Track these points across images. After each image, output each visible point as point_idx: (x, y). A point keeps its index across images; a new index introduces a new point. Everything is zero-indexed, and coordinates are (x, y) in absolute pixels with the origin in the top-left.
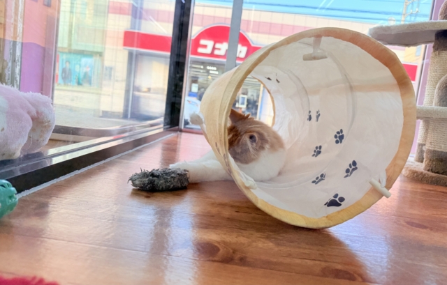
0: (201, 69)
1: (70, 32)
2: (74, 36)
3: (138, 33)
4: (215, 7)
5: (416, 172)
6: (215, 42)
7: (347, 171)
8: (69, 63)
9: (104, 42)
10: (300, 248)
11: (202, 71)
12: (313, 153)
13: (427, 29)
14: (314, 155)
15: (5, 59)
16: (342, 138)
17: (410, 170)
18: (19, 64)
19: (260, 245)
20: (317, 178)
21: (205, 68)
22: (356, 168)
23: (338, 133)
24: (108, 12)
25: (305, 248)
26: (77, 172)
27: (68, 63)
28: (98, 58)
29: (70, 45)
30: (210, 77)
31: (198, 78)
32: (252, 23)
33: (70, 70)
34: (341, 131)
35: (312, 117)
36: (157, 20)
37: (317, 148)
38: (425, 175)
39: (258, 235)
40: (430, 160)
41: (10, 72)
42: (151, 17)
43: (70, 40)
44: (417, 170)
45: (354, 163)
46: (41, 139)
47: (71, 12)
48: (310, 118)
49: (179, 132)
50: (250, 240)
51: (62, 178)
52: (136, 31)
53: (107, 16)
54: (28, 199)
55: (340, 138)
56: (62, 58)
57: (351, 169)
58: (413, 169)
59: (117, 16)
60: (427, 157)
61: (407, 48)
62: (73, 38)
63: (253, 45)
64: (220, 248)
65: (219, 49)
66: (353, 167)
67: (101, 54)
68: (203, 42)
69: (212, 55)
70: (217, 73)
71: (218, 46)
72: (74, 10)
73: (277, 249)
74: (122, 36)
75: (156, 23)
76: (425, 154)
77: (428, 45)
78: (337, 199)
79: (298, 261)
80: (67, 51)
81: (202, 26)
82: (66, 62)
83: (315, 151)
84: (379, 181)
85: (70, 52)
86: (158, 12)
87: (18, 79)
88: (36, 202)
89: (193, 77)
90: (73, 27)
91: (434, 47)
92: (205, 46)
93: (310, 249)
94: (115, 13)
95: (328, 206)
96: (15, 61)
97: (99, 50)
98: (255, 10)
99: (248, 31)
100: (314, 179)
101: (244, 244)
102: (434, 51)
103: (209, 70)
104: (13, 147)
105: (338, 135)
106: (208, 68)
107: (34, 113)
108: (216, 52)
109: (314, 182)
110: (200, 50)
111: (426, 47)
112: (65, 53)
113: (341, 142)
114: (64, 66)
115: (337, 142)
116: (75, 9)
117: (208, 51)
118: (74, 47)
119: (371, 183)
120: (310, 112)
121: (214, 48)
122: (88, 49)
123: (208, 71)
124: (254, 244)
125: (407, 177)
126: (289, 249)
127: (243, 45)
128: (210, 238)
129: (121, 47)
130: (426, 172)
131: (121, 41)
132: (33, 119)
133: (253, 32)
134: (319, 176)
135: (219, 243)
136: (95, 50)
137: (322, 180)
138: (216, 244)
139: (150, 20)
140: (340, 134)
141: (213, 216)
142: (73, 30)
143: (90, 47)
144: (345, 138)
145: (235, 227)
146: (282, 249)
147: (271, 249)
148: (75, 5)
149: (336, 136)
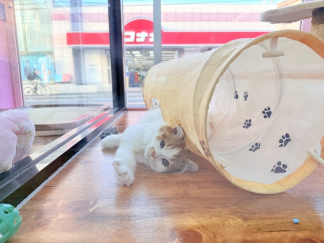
0: (128, 54)
1: (25, 38)
2: (29, 42)
3: (82, 34)
4: (132, 6)
6: (136, 32)
7: (281, 141)
8: (29, 63)
9: (52, 44)
12: (243, 125)
13: (307, 8)
14: (244, 127)
20: (253, 146)
21: (131, 53)
22: (290, 140)
23: (266, 110)
24: (52, 20)
26: (61, 169)
27: (27, 63)
28: (49, 56)
29: (26, 49)
30: (135, 59)
34: (269, 109)
35: (239, 95)
36: (90, 21)
37: (247, 121)
39: (225, 211)
42: (85, 20)
43: (26, 45)
45: (287, 135)
46: (27, 147)
47: (23, 23)
48: (237, 97)
49: (126, 112)
51: (50, 178)
52: (80, 32)
53: (52, 23)
55: (268, 113)
56: (23, 59)
57: (284, 140)
59: (59, 21)
61: (289, 24)
62: (28, 43)
63: (164, 31)
64: (202, 234)
65: (140, 37)
66: (286, 139)
67: (51, 53)
69: (135, 42)
70: (140, 55)
71: (138, 35)
72: (25, 22)
73: (246, 225)
74: (65, 37)
77: (302, 21)
78: (281, 166)
79: (268, 235)
80: (24, 53)
82: (26, 62)
83: (245, 124)
84: (315, 151)
85: (28, 54)
86: (90, 15)
90: (27, 34)
91: (312, 22)
92: (129, 37)
94: (56, 19)
95: (276, 172)
97: (49, 50)
100: (250, 147)
101: (219, 225)
102: (313, 25)
103: (134, 54)
104: (6, 163)
105: (266, 112)
106: (133, 52)
107: (17, 129)
108: (138, 40)
109: (251, 150)
111: (301, 22)
112: (24, 55)
113: (269, 117)
114: (25, 66)
115: (265, 117)
116: (25, 20)
117: (132, 39)
118: (30, 50)
119: (308, 153)
120: (236, 92)
121: (136, 37)
122: (40, 50)
123: (133, 55)
124: (227, 223)
126: (254, 222)
128: (189, 223)
129: (65, 45)
131: (65, 41)
132: (17, 133)
134: (254, 144)
135: (198, 228)
137: (258, 148)
138: (197, 230)
139: (85, 22)
140: (268, 111)
141: (183, 197)
142: (27, 37)
143: (42, 49)
144: (272, 114)
145: (205, 206)
146: (250, 223)
147: (242, 226)
148: (25, 18)
149: (264, 112)
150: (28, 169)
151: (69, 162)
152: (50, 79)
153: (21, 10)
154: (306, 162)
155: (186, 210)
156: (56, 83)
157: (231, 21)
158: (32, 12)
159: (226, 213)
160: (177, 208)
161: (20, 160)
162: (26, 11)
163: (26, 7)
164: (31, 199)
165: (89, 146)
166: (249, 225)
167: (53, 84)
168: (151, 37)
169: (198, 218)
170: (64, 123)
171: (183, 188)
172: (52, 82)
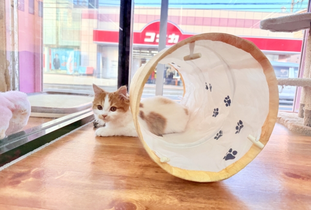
0: (147, 53)
1: (57, 33)
2: (60, 36)
5: (298, 127)
6: (156, 34)
7: (237, 128)
8: (58, 55)
9: (80, 39)
10: (198, 202)
11: (148, 54)
12: (213, 114)
13: (304, 19)
14: (213, 116)
15: (8, 60)
16: (229, 102)
17: (294, 126)
18: (17, 62)
19: (168, 201)
20: (217, 135)
21: (150, 53)
22: (243, 126)
23: (226, 98)
24: (82, 18)
25: (201, 203)
26: (47, 144)
27: (57, 55)
28: (77, 50)
29: (58, 42)
31: (146, 59)
32: (181, 18)
33: (59, 60)
34: (228, 97)
36: (115, 21)
37: (215, 110)
38: (304, 129)
39: (168, 192)
40: (308, 117)
41: (12, 69)
43: (57, 39)
44: (299, 125)
45: (241, 122)
46: (22, 123)
47: (57, 20)
48: (207, 88)
50: (161, 198)
53: (81, 21)
54: (8, 170)
55: (228, 102)
56: (53, 52)
57: (239, 127)
58: (295, 125)
59: (88, 20)
60: (306, 116)
63: (183, 34)
64: (137, 206)
66: (240, 125)
67: (78, 47)
68: (148, 34)
69: (154, 43)
72: (59, 19)
73: (180, 205)
74: (92, 33)
75: (114, 23)
76: (304, 113)
78: (232, 153)
80: (56, 46)
81: (146, 22)
83: (214, 113)
85: (58, 48)
86: (116, 15)
87: (17, 73)
88: (13, 173)
89: (142, 59)
90: (59, 30)
92: (149, 37)
93: (205, 203)
95: (226, 160)
96: (14, 61)
97: (77, 45)
98: (183, 9)
99: (179, 24)
100: (216, 136)
101: (156, 202)
102: (310, 35)
103: (154, 53)
105: (226, 100)
106: (153, 52)
107: (13, 106)
109: (215, 138)
110: (146, 40)
112: (55, 48)
113: (229, 105)
114: (55, 57)
115: (227, 105)
116: (59, 17)
117: (152, 40)
118: (60, 44)
120: (206, 83)
121: (156, 38)
122: (69, 45)
123: (152, 54)
124: (164, 201)
125: (291, 130)
127: (176, 34)
128: (131, 197)
129: (91, 41)
130: (306, 127)
131: (91, 38)
132: (13, 110)
133: (183, 24)
134: (218, 132)
135: (137, 201)
136: (75, 45)
137: (221, 136)
138: (135, 203)
139: (110, 21)
140: (228, 100)
141: (138, 177)
142: (59, 32)
143: (71, 43)
144: (231, 102)
145: (152, 186)
146: (183, 204)
147: (176, 205)
148: (59, 15)
149: (225, 101)
150: (18, 140)
151: (57, 140)
152: (75, 71)
153: (57, 8)
154: (252, 147)
155: (134, 187)
156: (80, 75)
157: (248, 27)
158: (67, 10)
159: (168, 193)
160: (128, 185)
161: (15, 133)
162: (60, 9)
163: (60, 6)
164: (13, 164)
165: (81, 130)
166: (182, 206)
167: (77, 75)
168: (170, 39)
169: (141, 195)
170: (65, 107)
171: (142, 170)
172: (76, 73)
